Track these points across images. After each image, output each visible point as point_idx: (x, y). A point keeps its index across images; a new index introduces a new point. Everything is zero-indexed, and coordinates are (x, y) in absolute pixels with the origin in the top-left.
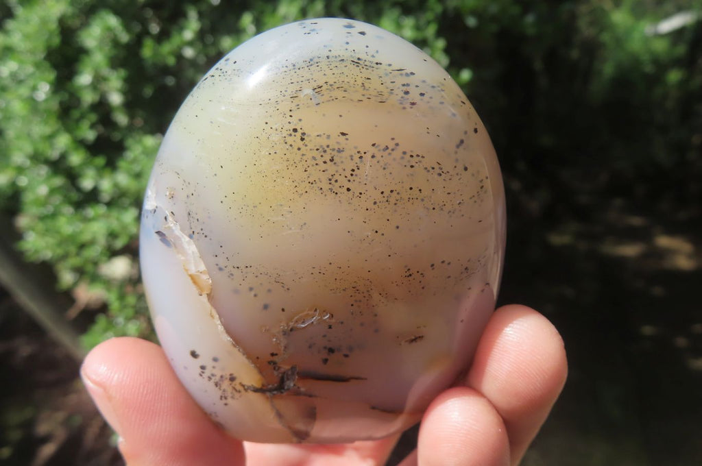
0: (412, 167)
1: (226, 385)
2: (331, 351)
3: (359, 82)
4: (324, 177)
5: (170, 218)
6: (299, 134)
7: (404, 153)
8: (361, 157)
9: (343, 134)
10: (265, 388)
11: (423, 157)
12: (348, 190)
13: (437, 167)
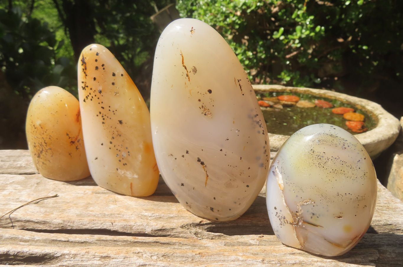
0: (342, 164)
1: (282, 220)
2: (313, 214)
3: (331, 140)
4: (317, 163)
5: (277, 168)
6: (312, 151)
7: (341, 160)
8: (328, 159)
9: (324, 153)
10: (293, 223)
11: (346, 162)
12: (323, 167)
13: (350, 165)
